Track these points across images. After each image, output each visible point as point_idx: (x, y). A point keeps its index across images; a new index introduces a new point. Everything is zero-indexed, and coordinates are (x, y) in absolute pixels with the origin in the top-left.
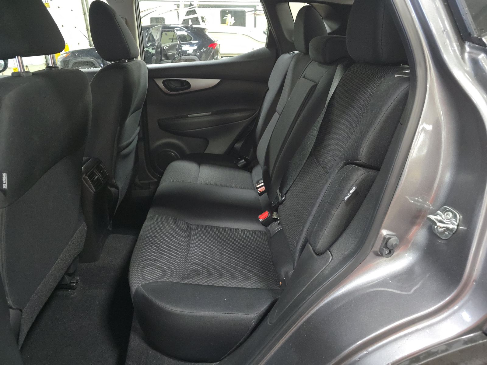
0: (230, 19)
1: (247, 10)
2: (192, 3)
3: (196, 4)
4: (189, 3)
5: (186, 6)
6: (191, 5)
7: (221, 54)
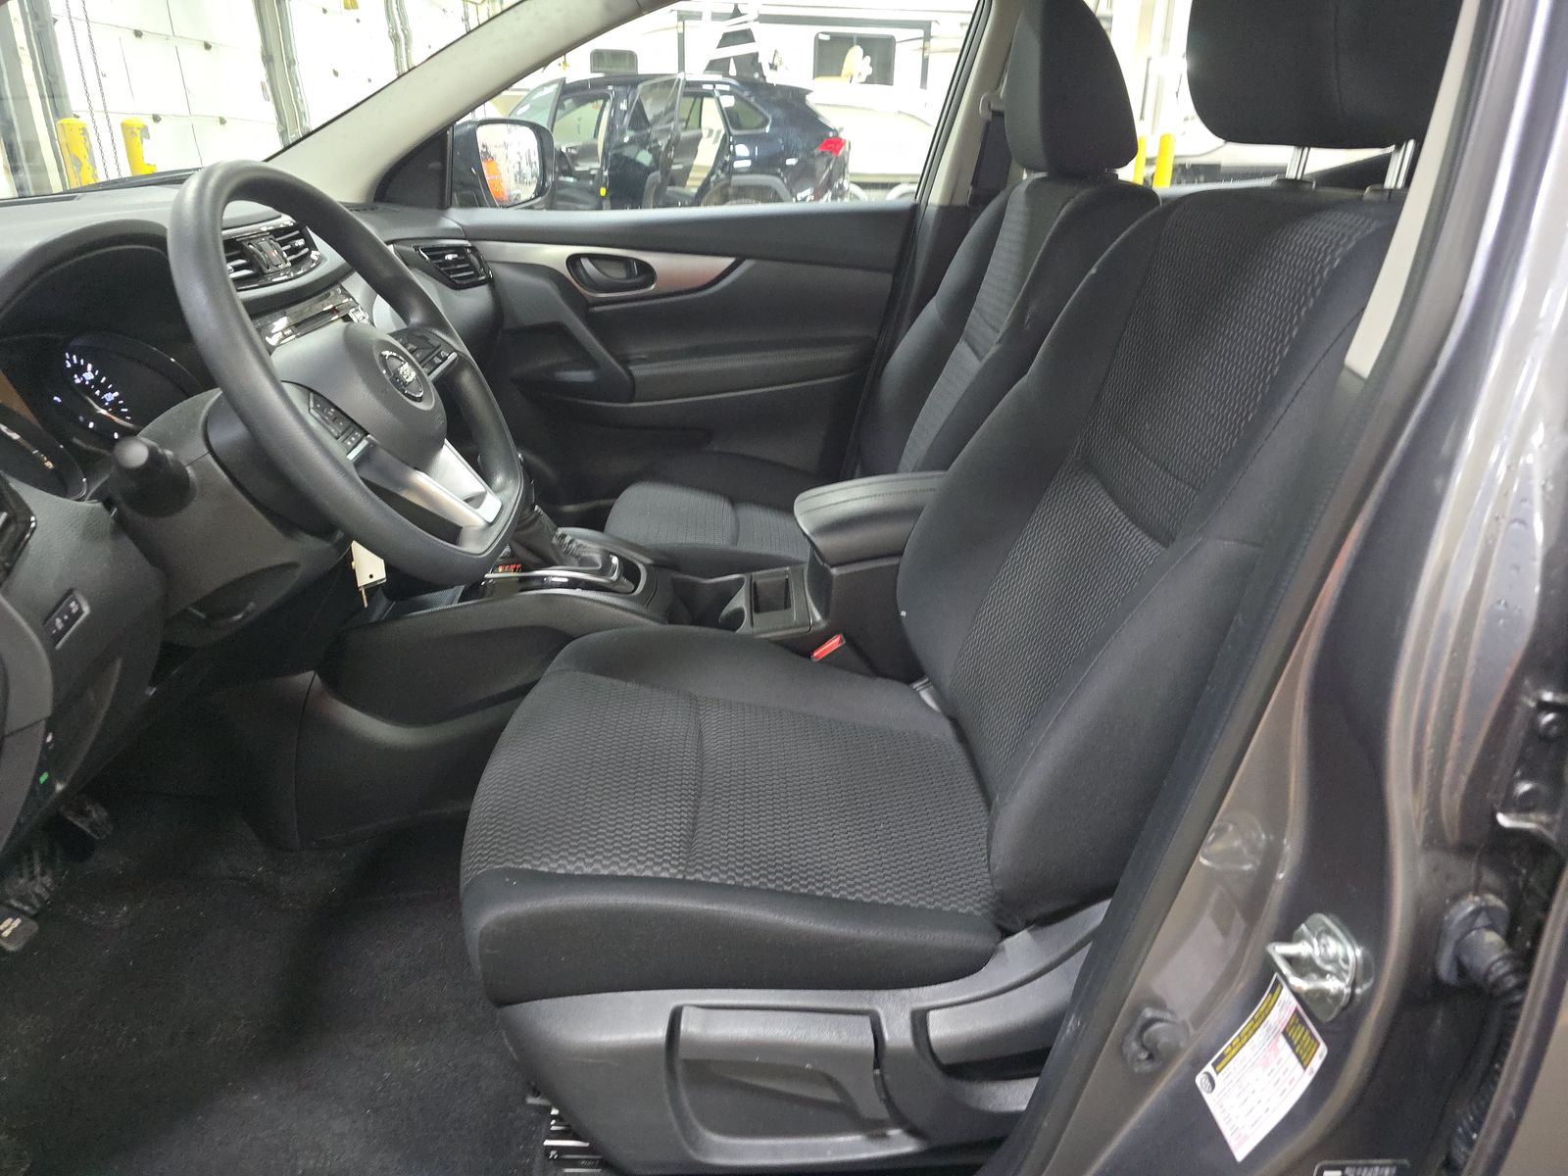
0: (857, 61)
1: (898, 34)
2: (742, 9)
3: (751, 11)
4: (731, 10)
5: (716, 17)
6: (737, 13)
7: (852, 175)
